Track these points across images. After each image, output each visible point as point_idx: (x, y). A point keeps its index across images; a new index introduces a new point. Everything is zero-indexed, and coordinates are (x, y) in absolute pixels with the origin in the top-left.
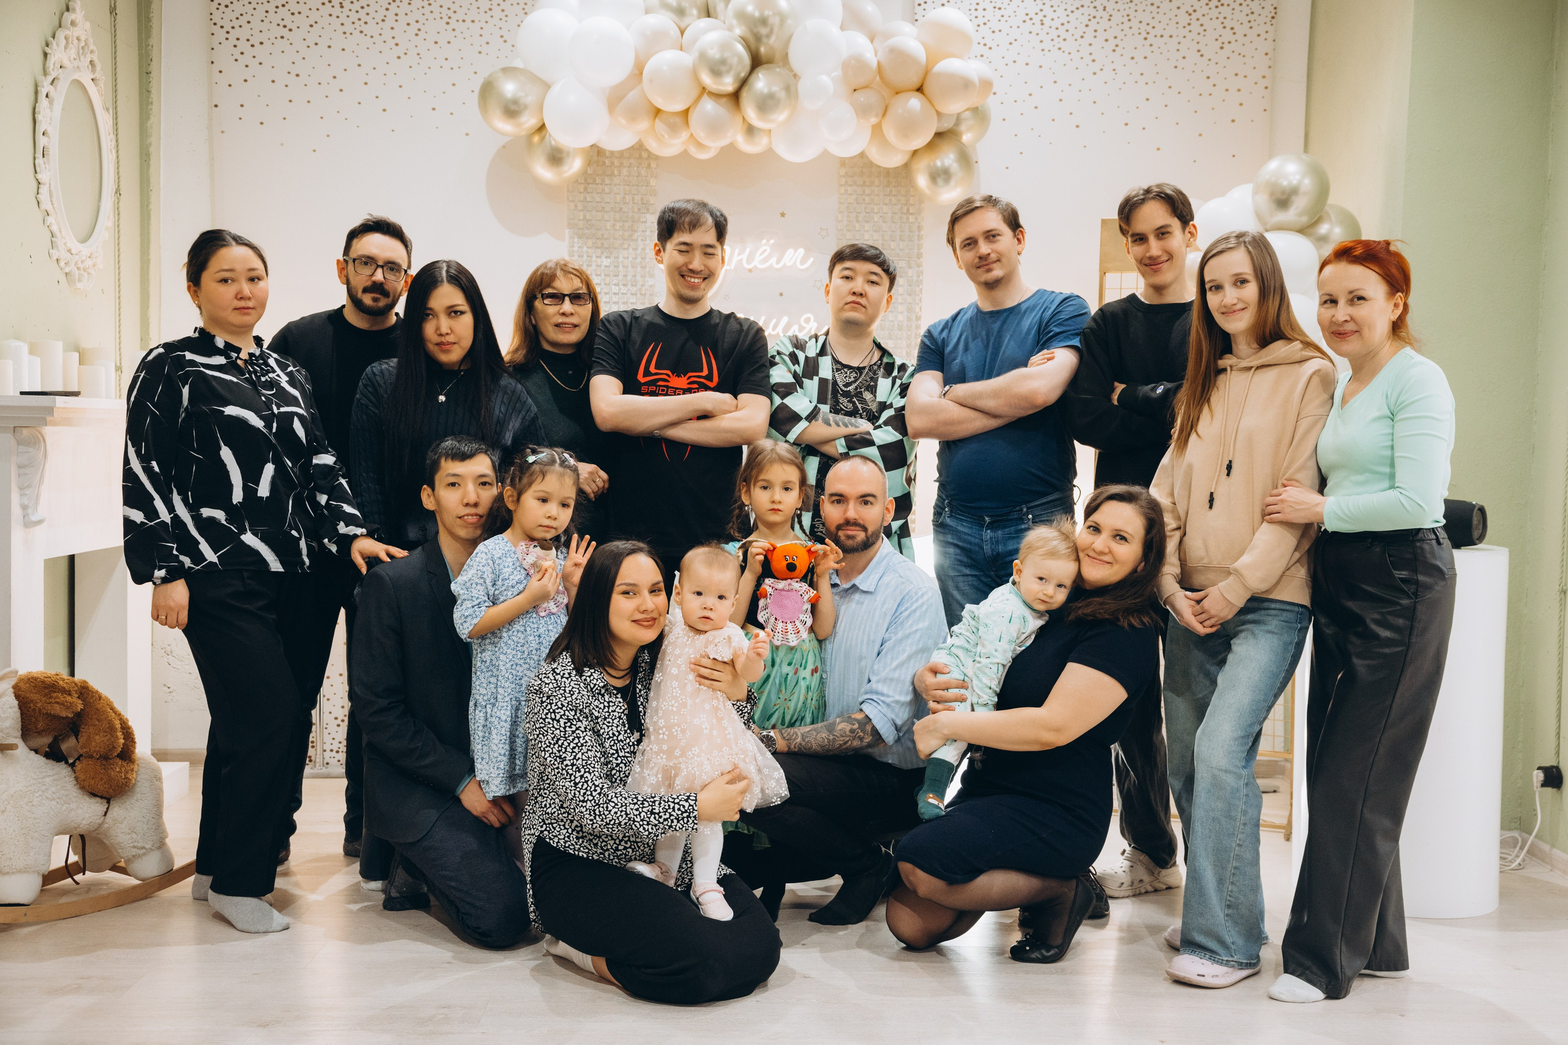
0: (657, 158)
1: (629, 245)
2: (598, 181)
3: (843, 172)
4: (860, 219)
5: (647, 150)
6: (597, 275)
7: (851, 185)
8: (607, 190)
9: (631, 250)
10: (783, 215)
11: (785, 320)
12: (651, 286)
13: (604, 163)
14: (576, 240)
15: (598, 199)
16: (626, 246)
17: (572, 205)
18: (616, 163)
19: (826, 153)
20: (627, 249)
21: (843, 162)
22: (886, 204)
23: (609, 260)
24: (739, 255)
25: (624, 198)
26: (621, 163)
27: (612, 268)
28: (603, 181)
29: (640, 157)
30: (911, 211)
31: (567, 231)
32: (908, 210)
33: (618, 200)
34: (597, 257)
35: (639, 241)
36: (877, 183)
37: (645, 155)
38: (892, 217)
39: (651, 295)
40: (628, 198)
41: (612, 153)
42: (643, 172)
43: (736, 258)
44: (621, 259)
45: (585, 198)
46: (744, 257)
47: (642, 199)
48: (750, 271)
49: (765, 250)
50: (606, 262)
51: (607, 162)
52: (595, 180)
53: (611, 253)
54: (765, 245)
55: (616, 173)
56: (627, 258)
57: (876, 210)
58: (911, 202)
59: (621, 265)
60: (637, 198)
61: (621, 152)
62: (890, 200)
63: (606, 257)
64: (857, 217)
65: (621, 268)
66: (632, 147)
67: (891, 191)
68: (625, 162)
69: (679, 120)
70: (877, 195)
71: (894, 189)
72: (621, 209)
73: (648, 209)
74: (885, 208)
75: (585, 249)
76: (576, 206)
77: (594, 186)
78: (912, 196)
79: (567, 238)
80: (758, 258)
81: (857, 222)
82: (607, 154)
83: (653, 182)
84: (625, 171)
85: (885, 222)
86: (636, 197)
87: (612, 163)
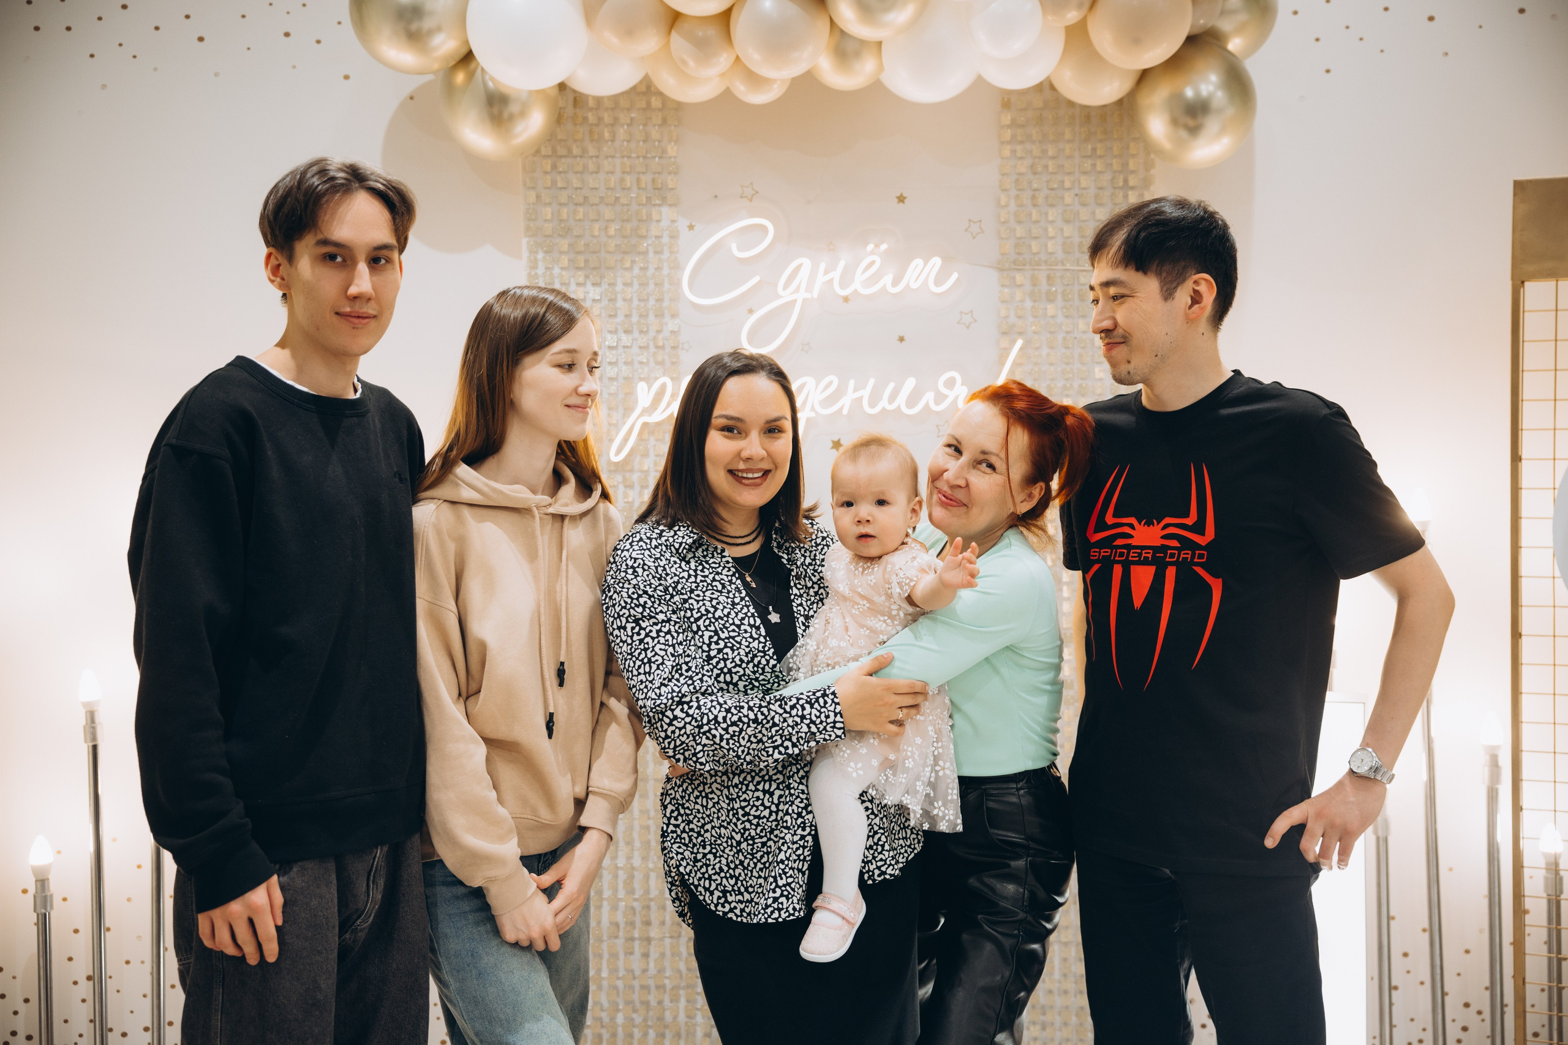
0: (679, 106)
1: (633, 262)
2: (576, 151)
3: (1007, 119)
4: (1040, 200)
5: (660, 94)
7: (1021, 142)
8: (591, 167)
9: (636, 271)
10: (901, 199)
11: (910, 383)
12: (672, 332)
13: (585, 119)
14: (540, 256)
15: (576, 183)
16: (628, 265)
17: (532, 198)
18: (607, 118)
20: (630, 269)
21: (1007, 100)
22: (1085, 173)
23: (598, 290)
24: (826, 272)
25: (622, 180)
26: (616, 120)
27: (605, 302)
28: (584, 151)
29: (649, 104)
30: (1131, 183)
31: (525, 241)
32: (1126, 181)
33: (612, 185)
34: (578, 284)
35: (651, 254)
36: (1068, 135)
37: (655, 101)
38: (1096, 196)
39: (674, 348)
40: (629, 180)
41: (599, 100)
42: (655, 133)
43: (821, 279)
44: (619, 287)
45: (554, 182)
46: (836, 275)
47: (653, 180)
48: (846, 299)
49: (873, 263)
51: (591, 117)
52: (570, 150)
53: (602, 277)
54: (872, 253)
55: (607, 135)
56: (630, 285)
57: (1067, 185)
58: (1131, 166)
59: (619, 297)
60: (646, 179)
61: (615, 98)
62: (1094, 165)
63: (594, 285)
64: (1033, 197)
65: (620, 303)
66: (634, 89)
67: (1094, 150)
68: (624, 118)
70: (1070, 157)
71: (1099, 145)
72: (617, 199)
73: (664, 199)
74: (1085, 181)
75: (557, 271)
76: (538, 197)
77: (569, 160)
78: (1133, 156)
79: (525, 253)
80: (859, 277)
81: (1035, 205)
82: (591, 103)
83: (672, 150)
84: (621, 132)
85: (1084, 205)
86: (643, 177)
87: (600, 119)
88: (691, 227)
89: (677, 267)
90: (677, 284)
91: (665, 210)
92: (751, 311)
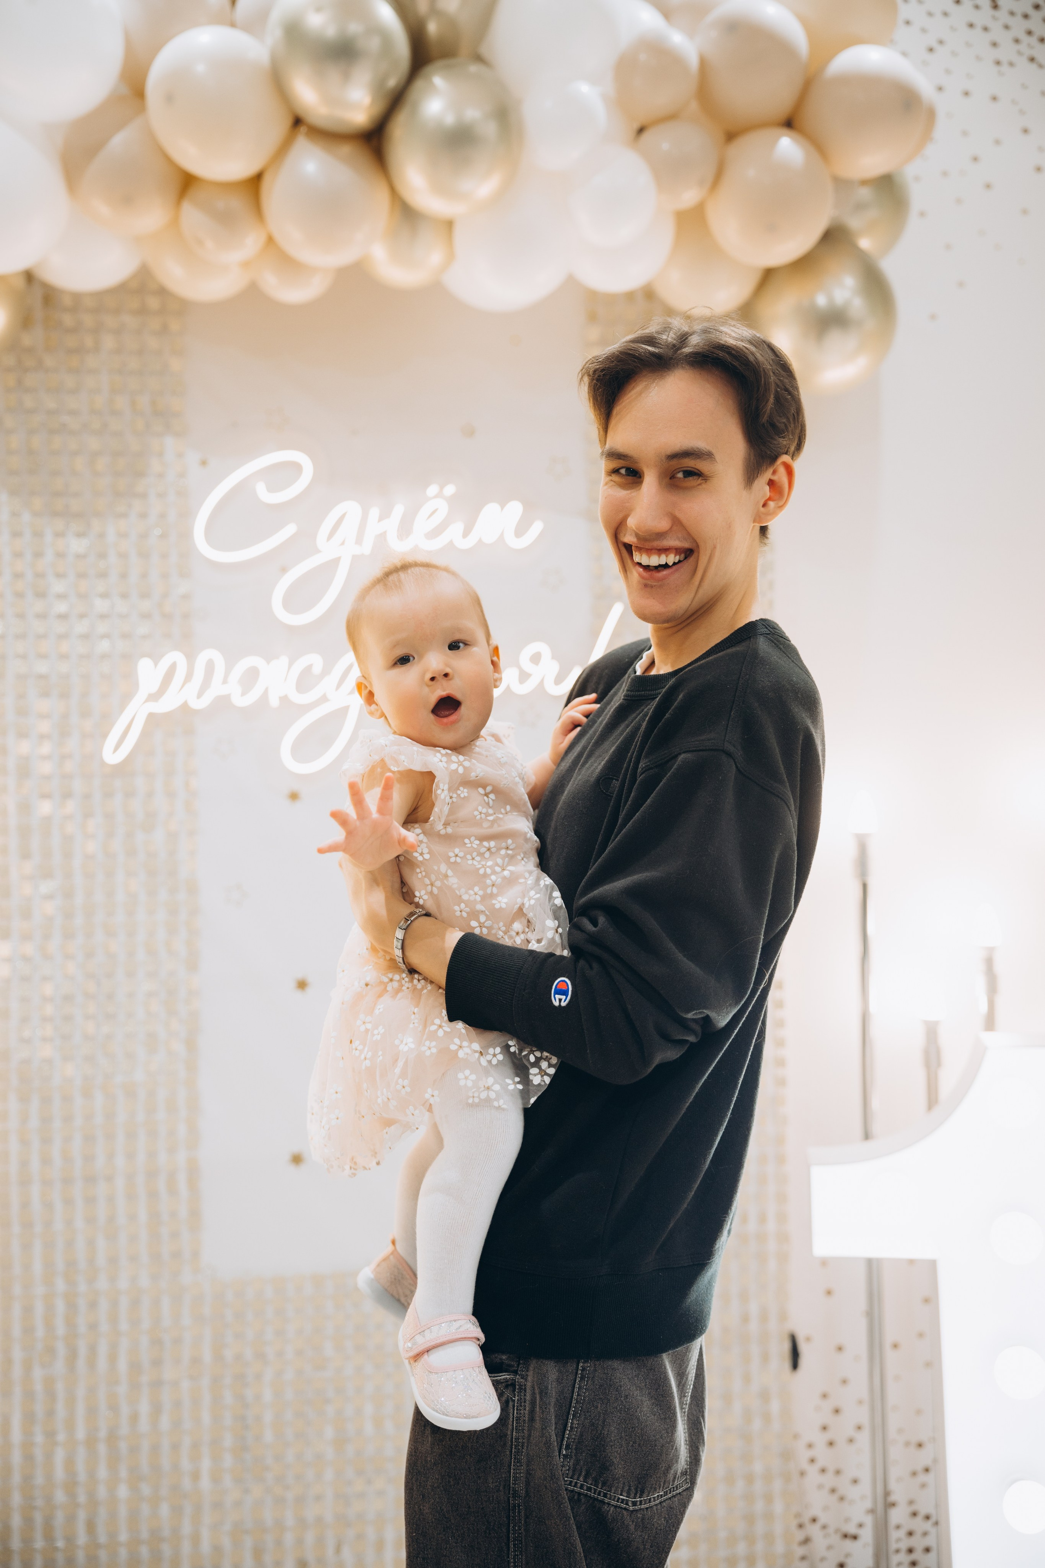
1: (129, 507)
3: (594, 333)
5: (161, 288)
6: (59, 576)
8: (70, 384)
9: (133, 518)
10: (469, 431)
12: (186, 597)
13: (59, 322)
15: (50, 404)
16: (122, 510)
18: (89, 320)
19: (571, 282)
20: (125, 515)
21: (593, 311)
25: (111, 401)
26: (101, 322)
28: (60, 362)
29: (147, 304)
33: (98, 408)
35: (152, 497)
37: (153, 303)
39: (185, 616)
40: (120, 402)
41: (77, 297)
42: (152, 343)
44: (111, 539)
45: (20, 403)
47: (153, 402)
50: (77, 545)
51: (67, 319)
52: (40, 362)
55: (89, 344)
56: (125, 536)
59: (112, 551)
60: (143, 401)
61: (100, 296)
63: (80, 535)
65: (112, 559)
66: (125, 283)
69: (237, 203)
72: (105, 425)
73: (167, 426)
75: (26, 517)
77: (40, 375)
83: (175, 364)
84: (108, 342)
86: (139, 399)
87: (79, 321)
88: (204, 463)
89: (187, 515)
90: (186, 535)
91: (169, 442)
92: (284, 570)
